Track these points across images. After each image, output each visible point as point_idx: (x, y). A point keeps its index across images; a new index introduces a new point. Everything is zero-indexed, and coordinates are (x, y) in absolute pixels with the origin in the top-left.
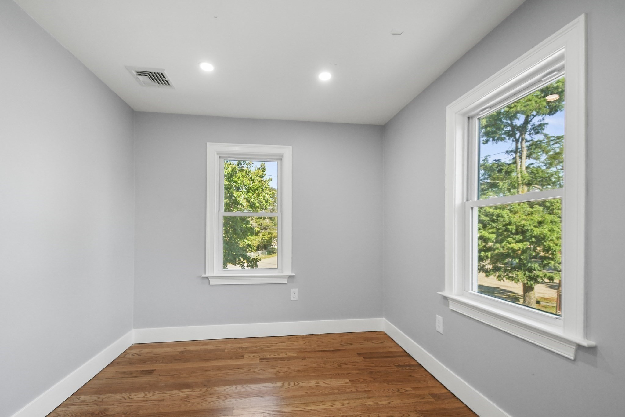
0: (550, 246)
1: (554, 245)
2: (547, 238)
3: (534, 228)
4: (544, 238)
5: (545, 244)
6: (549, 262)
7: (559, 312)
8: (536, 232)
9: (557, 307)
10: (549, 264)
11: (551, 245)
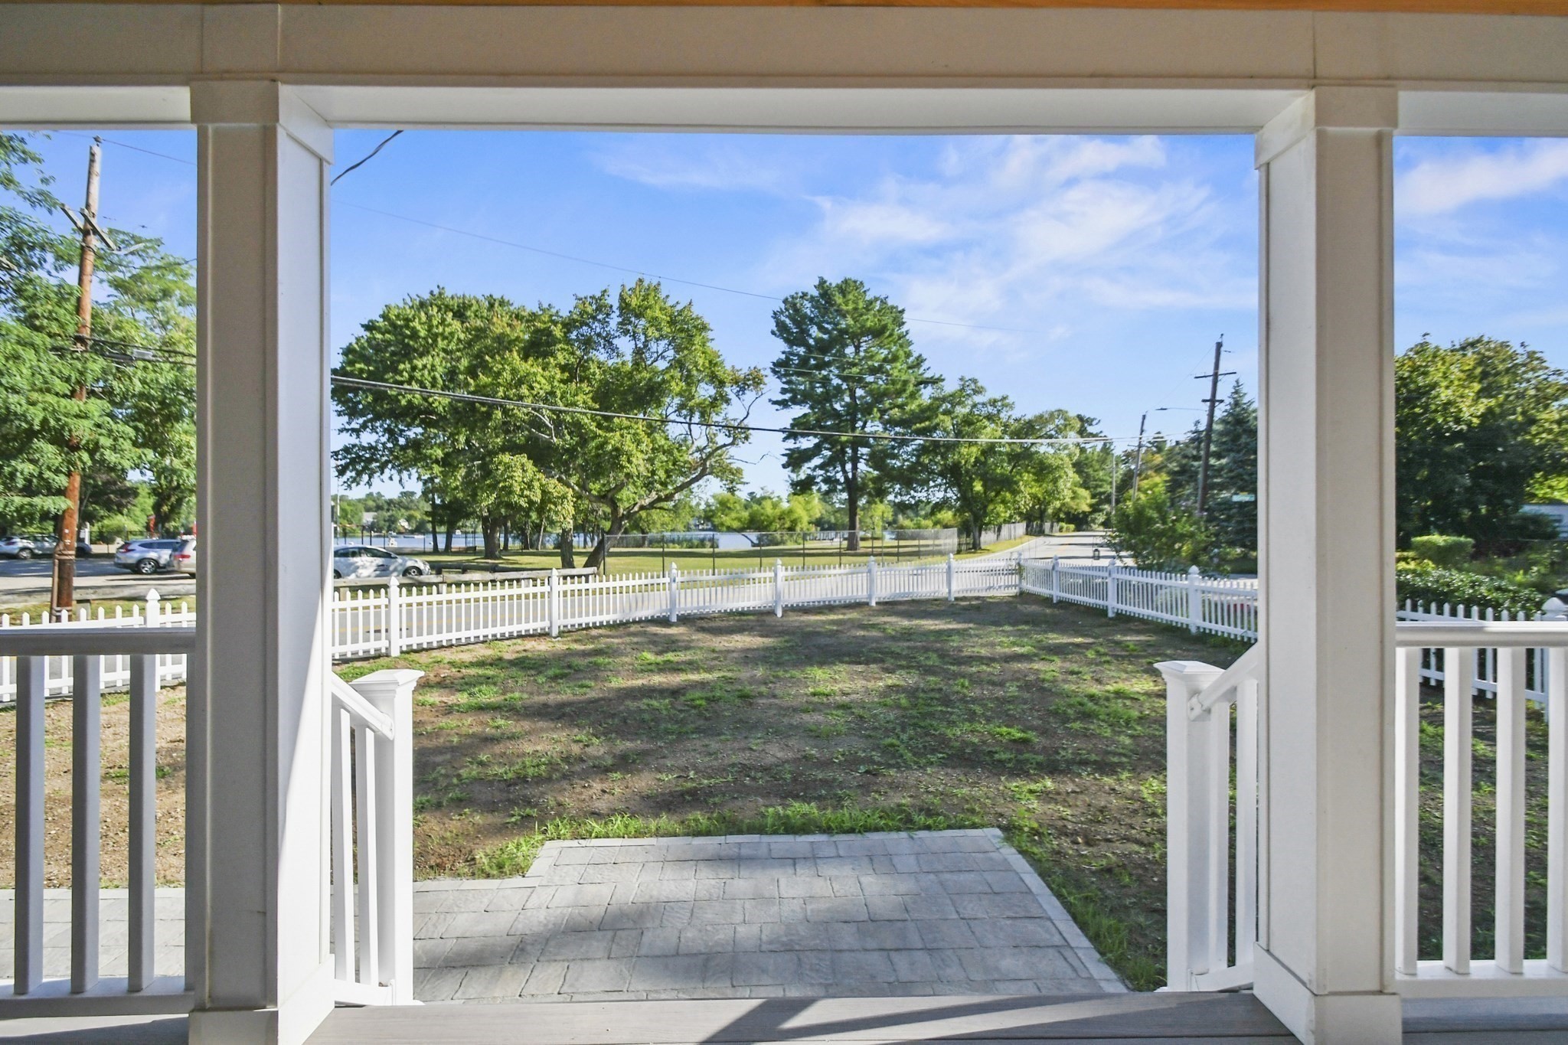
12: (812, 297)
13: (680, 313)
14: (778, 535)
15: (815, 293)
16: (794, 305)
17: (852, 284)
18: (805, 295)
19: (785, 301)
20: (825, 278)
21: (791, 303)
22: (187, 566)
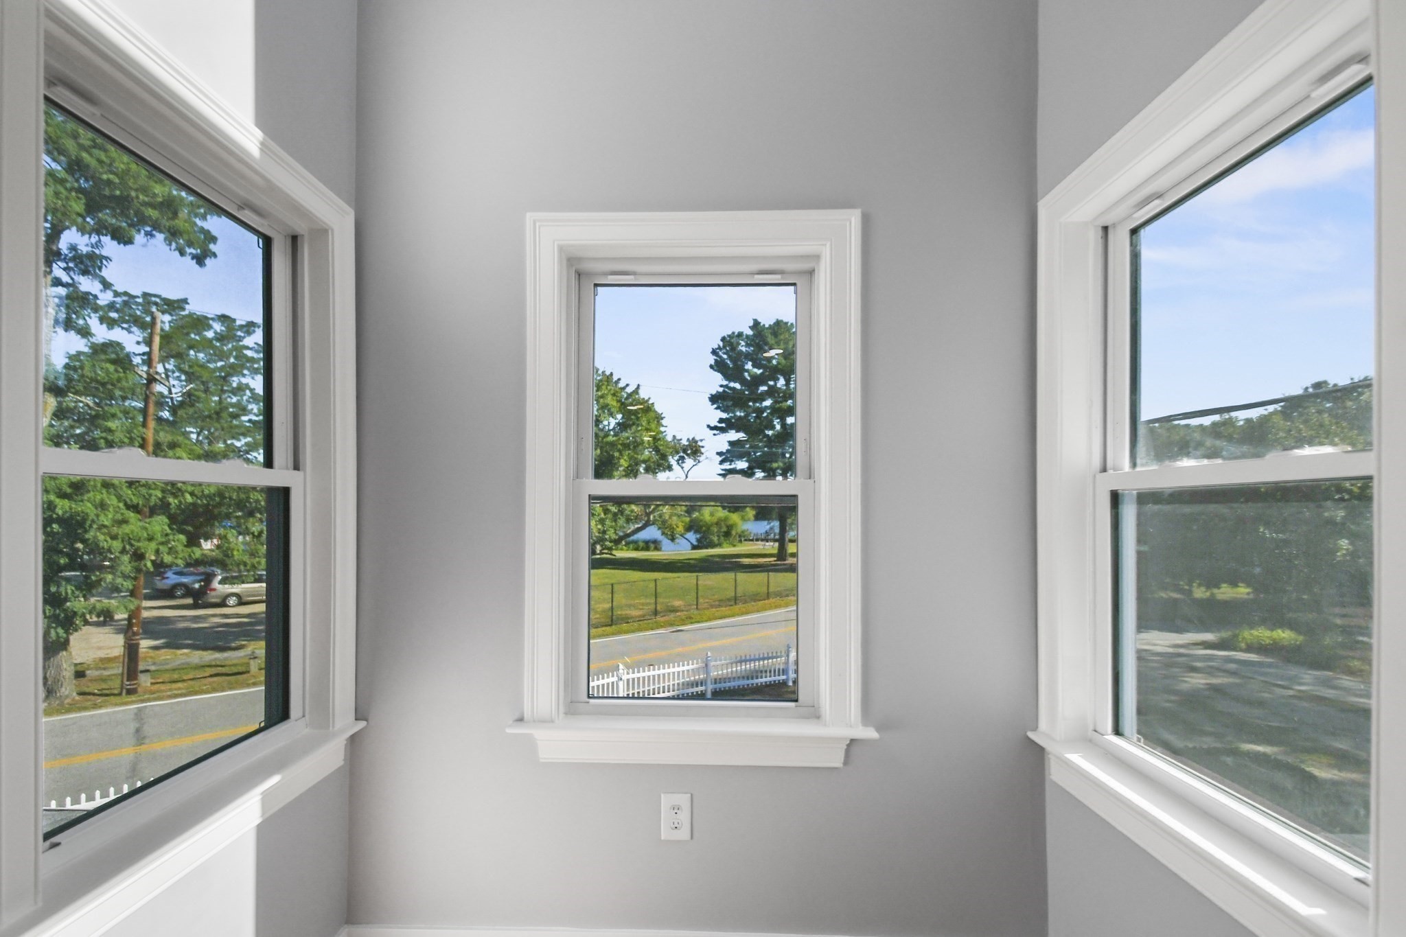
0: (98, 540)
1: (108, 539)
2: (88, 523)
3: (57, 501)
4: (81, 524)
5: (87, 536)
6: (102, 576)
7: (128, 683)
8: (62, 508)
9: (123, 674)
10: (101, 580)
11: (101, 537)
12: (747, 336)
13: (630, 395)
14: (715, 539)
15: (750, 333)
16: (731, 344)
17: (783, 326)
18: (740, 335)
19: (723, 339)
20: (759, 320)
21: (729, 342)
22: (213, 597)
